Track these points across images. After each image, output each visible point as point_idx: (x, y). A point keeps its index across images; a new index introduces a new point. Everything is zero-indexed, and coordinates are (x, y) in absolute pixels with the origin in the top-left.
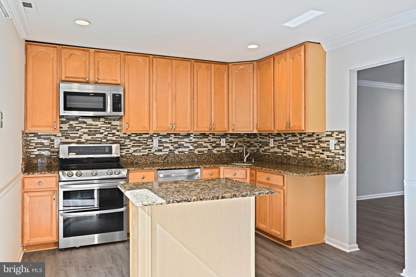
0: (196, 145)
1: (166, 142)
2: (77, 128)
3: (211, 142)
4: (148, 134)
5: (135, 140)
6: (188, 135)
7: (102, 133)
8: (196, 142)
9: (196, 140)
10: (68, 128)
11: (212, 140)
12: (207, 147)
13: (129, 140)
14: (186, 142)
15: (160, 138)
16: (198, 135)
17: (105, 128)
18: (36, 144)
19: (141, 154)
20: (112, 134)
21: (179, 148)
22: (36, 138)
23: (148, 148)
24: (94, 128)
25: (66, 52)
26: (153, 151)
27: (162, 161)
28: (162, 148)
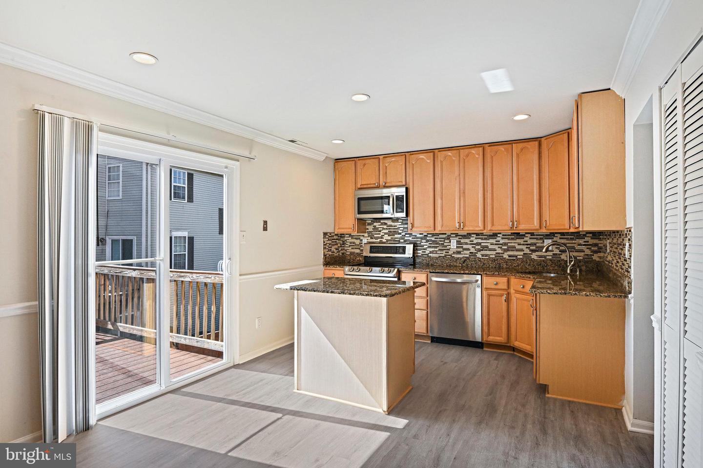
0: (506, 247)
1: (466, 244)
2: (379, 229)
3: (527, 245)
4: (445, 234)
5: (431, 241)
6: (494, 235)
7: (400, 234)
8: (505, 244)
9: (506, 241)
10: (373, 229)
11: (530, 242)
12: (522, 250)
13: (425, 241)
14: (492, 244)
15: (459, 238)
16: (508, 235)
17: (402, 229)
18: (351, 243)
19: (437, 256)
20: (408, 234)
21: (482, 250)
22: (350, 238)
23: (445, 250)
24: (394, 229)
25: (360, 163)
26: (451, 252)
27: (460, 265)
28: (461, 250)
